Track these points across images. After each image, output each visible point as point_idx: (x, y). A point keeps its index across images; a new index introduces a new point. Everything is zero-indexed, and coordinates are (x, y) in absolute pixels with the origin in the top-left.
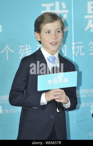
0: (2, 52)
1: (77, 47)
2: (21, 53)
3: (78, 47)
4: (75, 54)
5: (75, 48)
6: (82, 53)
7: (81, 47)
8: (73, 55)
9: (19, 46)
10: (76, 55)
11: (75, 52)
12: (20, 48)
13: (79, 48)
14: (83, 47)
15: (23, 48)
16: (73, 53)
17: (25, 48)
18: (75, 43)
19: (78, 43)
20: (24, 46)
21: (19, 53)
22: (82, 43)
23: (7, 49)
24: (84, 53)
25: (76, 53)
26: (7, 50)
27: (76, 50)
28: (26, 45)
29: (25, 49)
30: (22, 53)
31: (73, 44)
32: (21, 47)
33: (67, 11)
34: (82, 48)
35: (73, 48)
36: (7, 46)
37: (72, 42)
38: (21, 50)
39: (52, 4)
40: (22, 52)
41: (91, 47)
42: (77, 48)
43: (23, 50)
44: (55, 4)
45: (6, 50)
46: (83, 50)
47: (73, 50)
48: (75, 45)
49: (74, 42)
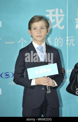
0: (19, 42)
1: (70, 40)
3: (71, 40)
4: (68, 45)
5: (69, 41)
6: (73, 44)
7: (72, 40)
10: (69, 45)
11: (69, 43)
13: (72, 41)
14: (74, 40)
16: (67, 44)
18: (69, 37)
19: (70, 37)
22: (73, 37)
23: (22, 40)
24: (74, 44)
26: (22, 41)
27: (69, 42)
31: (67, 38)
33: (64, 15)
35: (67, 41)
36: (22, 38)
37: (67, 37)
39: (54, 10)
42: (70, 41)
44: (55, 10)
45: (21, 41)
46: (74, 42)
47: (67, 42)
48: (69, 39)
49: (68, 37)
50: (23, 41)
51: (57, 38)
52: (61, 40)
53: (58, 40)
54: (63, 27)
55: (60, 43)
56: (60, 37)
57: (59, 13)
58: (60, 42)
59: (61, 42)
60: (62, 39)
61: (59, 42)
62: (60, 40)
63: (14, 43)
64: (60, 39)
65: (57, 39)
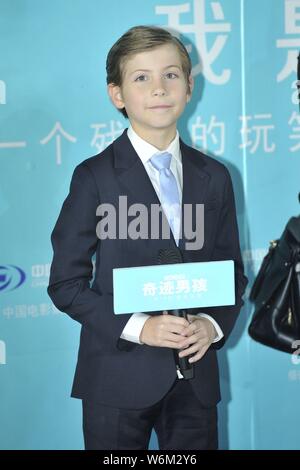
0: (44, 142)
1: (254, 128)
2: (97, 145)
3: (258, 129)
4: (249, 148)
5: (249, 131)
6: (269, 146)
7: (265, 128)
8: (242, 151)
9: (93, 126)
10: (252, 151)
11: (250, 143)
12: (94, 130)
13: (262, 131)
14: (272, 127)
15: (102, 131)
16: (244, 146)
17: (108, 129)
18: (249, 118)
19: (256, 117)
20: (104, 125)
21: (92, 144)
22: (269, 116)
23: (58, 132)
24: (273, 146)
25: (253, 144)
26: (58, 137)
27: (251, 137)
28: (112, 123)
29: (108, 134)
30: (100, 144)
31: (244, 119)
32: (97, 127)
33: (227, 27)
34: (268, 131)
35: (244, 131)
36: (57, 126)
37: (241, 115)
38: (97, 136)
39: (185, 8)
40: (99, 140)
41: (295, 129)
42: (254, 132)
43: (103, 136)
44: (192, 7)
45: (54, 137)
46: (272, 136)
47: (244, 138)
48: (250, 124)
49: (247, 115)
50: (62, 136)
51: (202, 122)
52: (217, 130)
53: (208, 127)
54: (227, 74)
55: (215, 140)
56: (213, 118)
57: (210, 18)
58: (213, 136)
59: (219, 138)
60: (222, 125)
61: (209, 137)
62: (213, 131)
63: (22, 144)
64: (213, 124)
65: (204, 126)
